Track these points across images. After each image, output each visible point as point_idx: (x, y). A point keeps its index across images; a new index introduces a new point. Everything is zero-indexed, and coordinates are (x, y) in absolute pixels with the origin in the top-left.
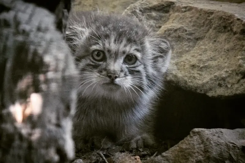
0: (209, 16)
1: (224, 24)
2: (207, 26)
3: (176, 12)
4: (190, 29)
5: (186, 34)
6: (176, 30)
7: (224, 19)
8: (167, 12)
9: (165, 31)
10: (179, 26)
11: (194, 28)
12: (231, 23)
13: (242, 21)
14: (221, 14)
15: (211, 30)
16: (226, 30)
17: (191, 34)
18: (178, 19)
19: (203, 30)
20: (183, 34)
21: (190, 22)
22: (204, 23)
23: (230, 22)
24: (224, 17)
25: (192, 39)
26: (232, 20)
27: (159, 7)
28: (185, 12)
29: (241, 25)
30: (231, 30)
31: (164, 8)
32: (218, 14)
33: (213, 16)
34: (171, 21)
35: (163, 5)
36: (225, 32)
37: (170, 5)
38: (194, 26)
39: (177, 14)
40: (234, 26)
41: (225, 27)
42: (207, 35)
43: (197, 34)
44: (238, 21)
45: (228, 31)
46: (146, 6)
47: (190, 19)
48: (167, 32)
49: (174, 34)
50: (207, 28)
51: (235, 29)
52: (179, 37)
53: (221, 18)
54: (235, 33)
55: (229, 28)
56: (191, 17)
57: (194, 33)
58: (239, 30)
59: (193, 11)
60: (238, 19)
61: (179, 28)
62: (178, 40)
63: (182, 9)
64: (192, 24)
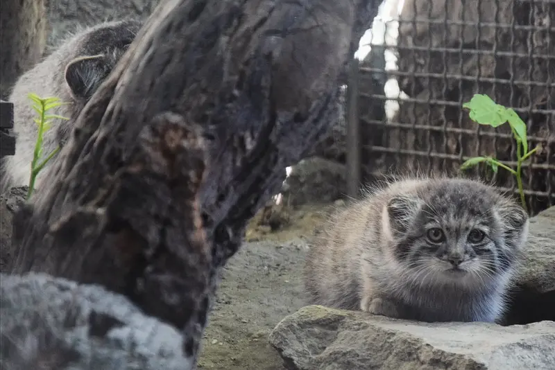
0: (389, 338)
1: (408, 350)
2: (386, 351)
3: (346, 329)
4: (364, 354)
5: (358, 360)
6: (345, 354)
7: (409, 343)
8: (334, 328)
9: (331, 354)
10: (349, 349)
11: (369, 352)
12: (418, 349)
13: (432, 347)
14: (404, 336)
15: (390, 358)
16: (411, 358)
17: (364, 360)
18: (348, 338)
19: (381, 356)
20: (354, 359)
21: (365, 344)
22: (382, 346)
23: (417, 347)
24: (409, 340)
25: (365, 366)
26: (419, 345)
27: (324, 321)
28: (358, 330)
29: (431, 353)
30: (418, 358)
31: (331, 323)
32: (402, 336)
33: (395, 338)
34: (338, 341)
35: (329, 319)
36: (409, 360)
37: (339, 320)
38: (368, 349)
39: (347, 332)
40: (421, 353)
41: (410, 354)
42: (385, 362)
43: (372, 361)
44: (427, 348)
45: (414, 359)
46: (306, 320)
47: (364, 341)
48: (332, 356)
49: (341, 359)
50: (386, 353)
51: (422, 358)
52: (349, 363)
53: (405, 342)
54: (422, 363)
55: (415, 356)
56: (366, 338)
57: (369, 360)
58: (428, 359)
59: (369, 329)
60: (428, 345)
61: (350, 352)
62: (347, 367)
63: (355, 327)
64: (367, 347)
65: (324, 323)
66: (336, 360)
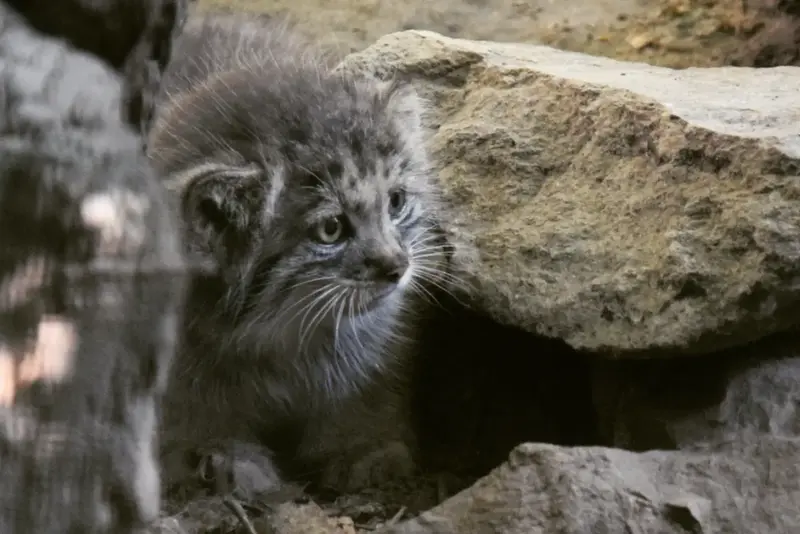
0: (585, 104)
1: (627, 131)
2: (577, 133)
3: (485, 83)
4: (527, 141)
5: (514, 154)
6: (482, 142)
7: (631, 114)
8: (459, 82)
9: (451, 142)
10: (493, 129)
11: (537, 137)
12: (652, 127)
13: (685, 124)
14: (620, 100)
15: (589, 146)
16: (636, 149)
17: (527, 155)
18: (490, 106)
19: (565, 145)
20: (505, 153)
21: (528, 117)
22: (568, 122)
23: (647, 123)
24: (631, 108)
25: (529, 169)
26: (654, 119)
27: (433, 66)
28: (513, 85)
29: (682, 136)
30: (652, 149)
31: (450, 70)
32: (614, 98)
33: (597, 103)
34: (468, 110)
35: (447, 62)
36: (631, 155)
37: (468, 63)
38: (537, 130)
39: (487, 90)
40: (658, 137)
41: (632, 140)
42: (577, 159)
43: (545, 156)
44: (671, 124)
45: (642, 152)
46: (394, 63)
47: (526, 110)
48: (454, 146)
49: (477, 153)
50: (577, 139)
51: (661, 149)
52: (492, 161)
53: (621, 111)
54: (662, 161)
55: (645, 144)
56: (531, 104)
57: (538, 153)
58: (674, 152)
59: (538, 83)
60: (674, 118)
61: (493, 135)
62: (488, 172)
63: (506, 79)
64: (532, 125)
65: (436, 71)
66: (461, 155)
